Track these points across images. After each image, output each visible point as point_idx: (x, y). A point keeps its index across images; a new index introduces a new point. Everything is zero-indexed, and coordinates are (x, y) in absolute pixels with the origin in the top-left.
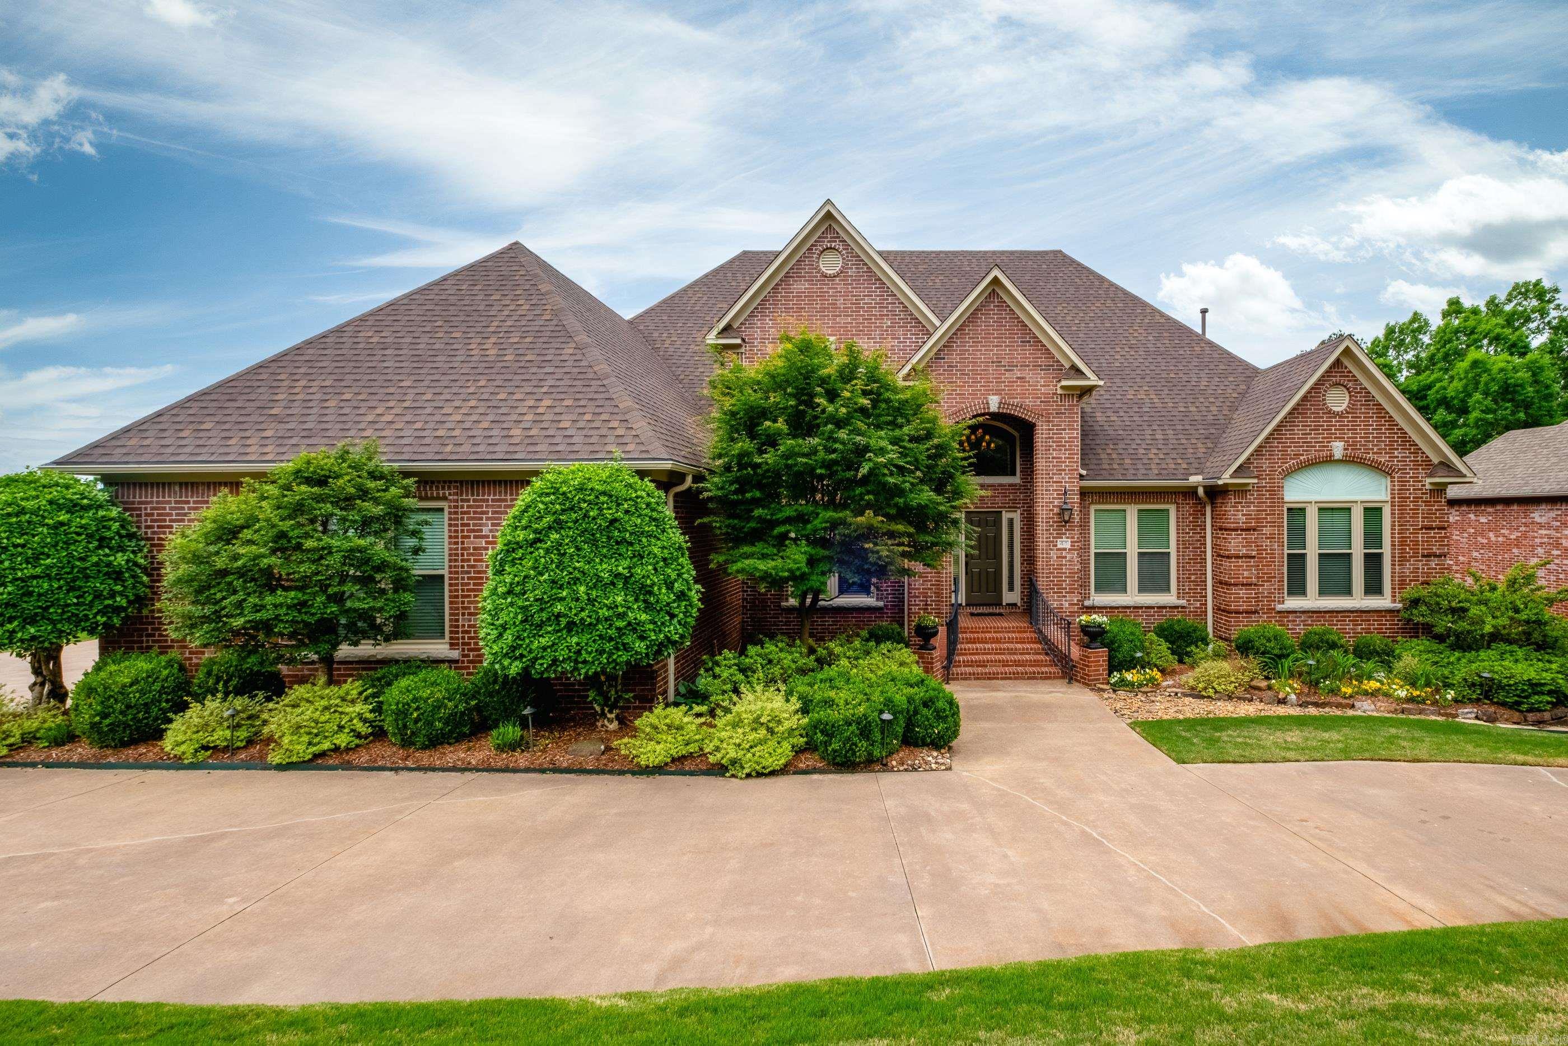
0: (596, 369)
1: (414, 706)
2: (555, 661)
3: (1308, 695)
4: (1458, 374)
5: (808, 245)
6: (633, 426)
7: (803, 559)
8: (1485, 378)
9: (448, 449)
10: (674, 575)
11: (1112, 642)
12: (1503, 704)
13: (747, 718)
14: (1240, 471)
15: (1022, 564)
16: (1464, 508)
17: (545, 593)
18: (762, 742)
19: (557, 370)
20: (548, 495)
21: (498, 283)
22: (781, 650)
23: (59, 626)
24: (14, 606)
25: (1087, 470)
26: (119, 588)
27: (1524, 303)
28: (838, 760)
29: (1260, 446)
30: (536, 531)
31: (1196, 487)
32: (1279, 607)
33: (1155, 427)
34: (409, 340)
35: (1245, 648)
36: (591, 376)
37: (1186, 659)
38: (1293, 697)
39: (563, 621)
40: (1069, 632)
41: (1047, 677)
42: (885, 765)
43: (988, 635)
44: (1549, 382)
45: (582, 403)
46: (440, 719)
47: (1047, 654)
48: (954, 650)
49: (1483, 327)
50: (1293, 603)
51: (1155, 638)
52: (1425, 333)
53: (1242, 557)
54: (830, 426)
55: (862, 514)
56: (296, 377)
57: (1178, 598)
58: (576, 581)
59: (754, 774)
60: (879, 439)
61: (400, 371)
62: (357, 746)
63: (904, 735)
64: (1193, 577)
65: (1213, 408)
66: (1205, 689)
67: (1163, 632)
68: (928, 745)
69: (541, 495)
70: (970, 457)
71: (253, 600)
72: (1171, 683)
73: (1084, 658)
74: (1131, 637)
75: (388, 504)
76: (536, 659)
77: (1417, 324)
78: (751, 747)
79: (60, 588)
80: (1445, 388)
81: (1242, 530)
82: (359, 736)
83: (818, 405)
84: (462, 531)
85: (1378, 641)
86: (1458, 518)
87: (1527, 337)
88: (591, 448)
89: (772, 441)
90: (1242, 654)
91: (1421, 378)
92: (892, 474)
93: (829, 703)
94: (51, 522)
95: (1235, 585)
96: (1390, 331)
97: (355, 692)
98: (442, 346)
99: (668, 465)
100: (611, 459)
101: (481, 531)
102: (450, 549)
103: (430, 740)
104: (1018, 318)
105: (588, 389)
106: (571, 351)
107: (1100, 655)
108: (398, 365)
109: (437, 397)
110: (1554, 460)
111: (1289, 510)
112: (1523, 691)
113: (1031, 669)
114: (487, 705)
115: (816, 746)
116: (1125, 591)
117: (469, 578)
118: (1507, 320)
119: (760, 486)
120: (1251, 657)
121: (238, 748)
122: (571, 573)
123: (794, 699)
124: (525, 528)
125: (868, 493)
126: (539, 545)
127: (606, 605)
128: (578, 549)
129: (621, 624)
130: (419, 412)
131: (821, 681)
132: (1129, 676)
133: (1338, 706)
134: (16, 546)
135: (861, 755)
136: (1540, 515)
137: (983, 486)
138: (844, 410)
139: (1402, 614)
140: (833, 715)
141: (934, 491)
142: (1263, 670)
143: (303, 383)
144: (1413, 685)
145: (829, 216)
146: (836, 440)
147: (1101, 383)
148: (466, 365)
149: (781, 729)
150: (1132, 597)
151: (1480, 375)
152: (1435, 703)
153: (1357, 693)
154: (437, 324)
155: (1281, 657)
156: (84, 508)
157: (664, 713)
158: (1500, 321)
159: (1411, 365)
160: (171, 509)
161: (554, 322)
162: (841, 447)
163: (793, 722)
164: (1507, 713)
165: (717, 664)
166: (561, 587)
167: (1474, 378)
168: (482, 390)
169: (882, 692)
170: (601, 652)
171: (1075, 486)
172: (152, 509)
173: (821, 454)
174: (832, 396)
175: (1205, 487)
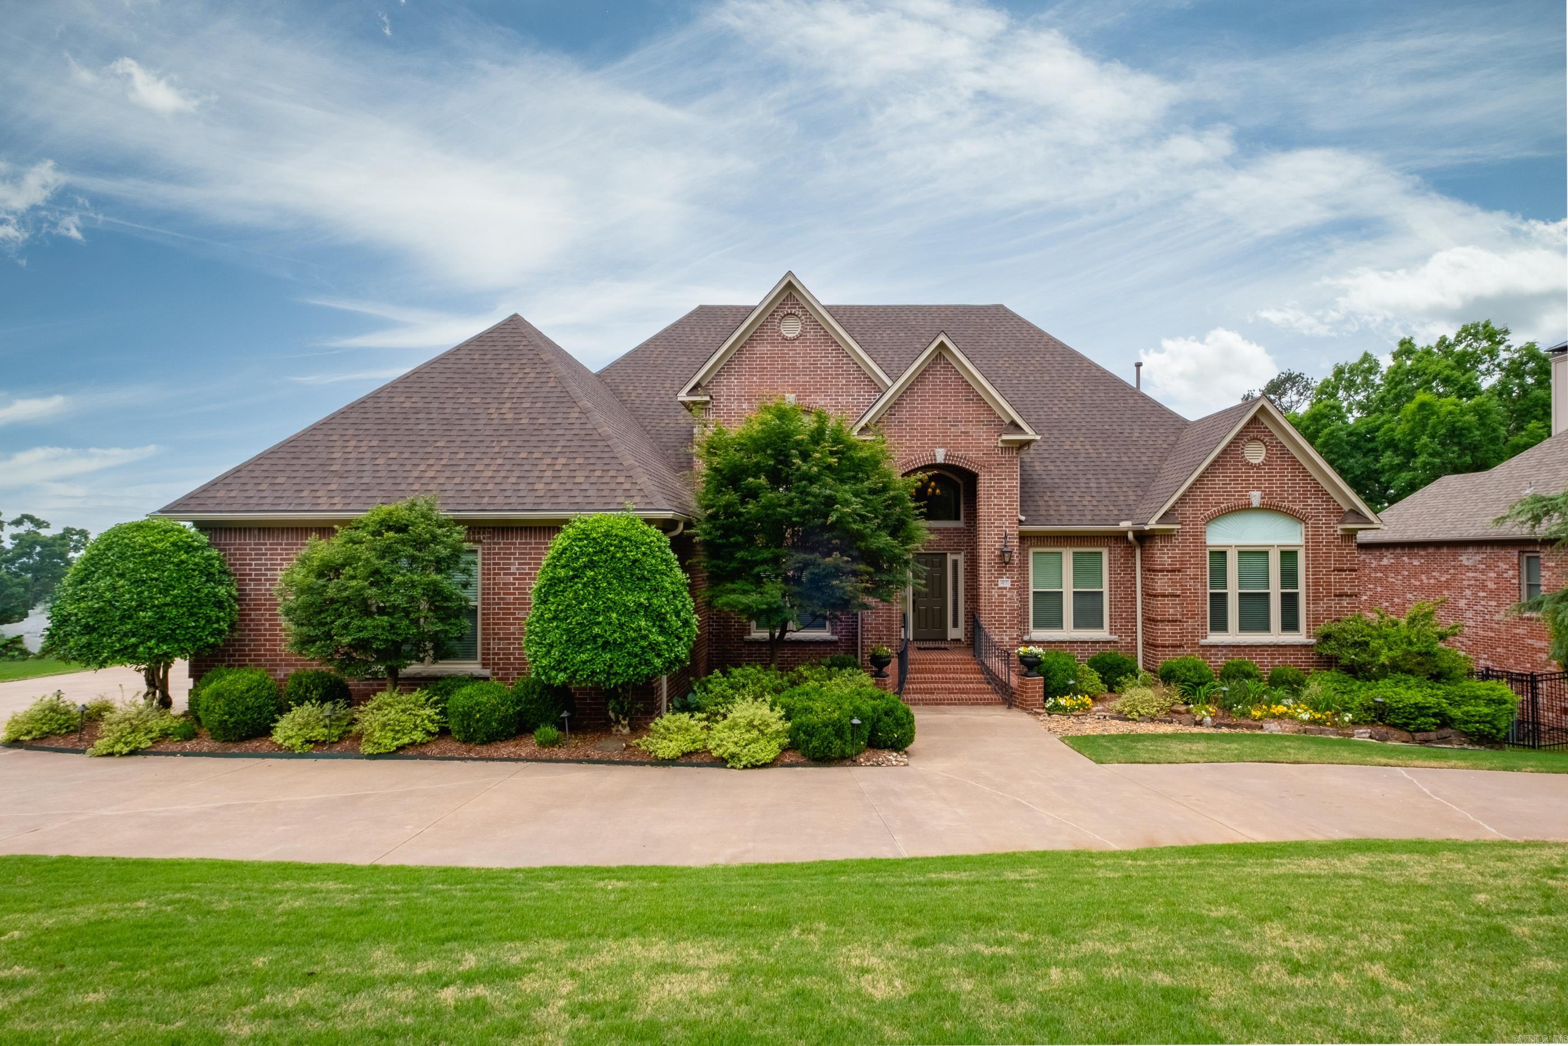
0: (600, 431)
1: (477, 708)
2: (593, 672)
3: (1222, 718)
4: (1405, 416)
5: (770, 312)
6: (638, 482)
7: (778, 593)
8: (1433, 420)
9: (486, 500)
10: (680, 606)
11: (1047, 672)
12: (1394, 726)
13: (743, 722)
14: (1165, 518)
15: (966, 602)
16: (1399, 551)
17: (585, 618)
18: (755, 741)
19: (567, 432)
20: (581, 540)
21: (506, 353)
22: (759, 672)
23: (182, 645)
24: (152, 628)
25: (1026, 516)
26: (222, 614)
27: (1475, 344)
28: (817, 755)
29: (1184, 495)
30: (574, 569)
31: (1127, 532)
32: (1203, 642)
33: (1089, 476)
34: (436, 405)
35: (1168, 677)
36: (597, 437)
37: (1116, 689)
38: (1209, 719)
39: (600, 641)
40: (1008, 664)
41: (988, 703)
42: (855, 761)
43: (935, 666)
44: (1496, 425)
45: (592, 461)
46: (496, 720)
47: (989, 683)
48: (904, 678)
49: (1433, 368)
50: (1215, 638)
51: (1087, 668)
52: (1376, 373)
53: (1167, 596)
54: (804, 482)
55: (830, 555)
56: (346, 438)
57: (1111, 633)
58: (609, 609)
59: (749, 765)
60: (845, 491)
61: (433, 433)
62: (428, 742)
63: (869, 739)
64: (1124, 615)
65: (1144, 458)
66: (1131, 712)
67: (1094, 664)
68: (888, 748)
69: (574, 540)
70: (920, 507)
71: (356, 622)
72: (1101, 708)
73: (1023, 685)
74: (1065, 667)
75: (451, 546)
76: (577, 671)
77: (1368, 366)
78: (746, 745)
79: (183, 614)
80: (1393, 430)
81: (1168, 571)
82: (429, 733)
83: (794, 464)
84: (494, 569)
85: (1291, 672)
86: (1392, 561)
87: (1477, 379)
88: (604, 500)
89: (753, 494)
90: (1165, 682)
91: (1369, 419)
92: (855, 522)
93: (808, 710)
94: (176, 560)
95: (1162, 621)
96: (1339, 372)
97: (423, 699)
98: (465, 411)
99: (669, 515)
100: (624, 510)
101: (510, 569)
102: (484, 584)
103: (487, 737)
104: (963, 378)
105: (596, 449)
106: (577, 415)
107: (1037, 682)
108: (430, 427)
109: (468, 456)
110: (1481, 505)
111: (1211, 553)
112: (1411, 713)
113: (974, 696)
114: (527, 710)
115: (798, 745)
116: (1061, 627)
117: (499, 609)
118: (1457, 362)
119: (740, 532)
120: (1173, 685)
121: (333, 743)
122: (604, 603)
123: (778, 709)
124: (563, 567)
125: (835, 538)
126: (576, 580)
127: (632, 628)
128: (609, 583)
129: (644, 643)
130: (456, 468)
131: (799, 695)
132: (1062, 701)
133: (1248, 727)
134: (152, 579)
135: (836, 752)
136: (1468, 558)
137: (931, 530)
138: (815, 469)
139: (1315, 648)
140: (814, 719)
141: (890, 535)
142: (1182, 696)
143: (353, 443)
144: (1316, 709)
145: (790, 285)
146: (808, 494)
147: (1038, 438)
148: (488, 427)
149: (769, 730)
150: (1068, 632)
151: (1427, 418)
152: (1334, 724)
153: (1266, 716)
154: (458, 390)
155: (1198, 684)
156: (196, 549)
157: (673, 718)
158: (1451, 361)
159: (1362, 407)
160: (251, 549)
161: (559, 389)
162: (813, 499)
163: (779, 726)
164: (1395, 733)
165: (709, 681)
166: (598, 614)
167: (1421, 420)
168: (506, 450)
169: (851, 703)
170: (629, 666)
171: (1014, 531)
172: (235, 549)
173: (797, 505)
174: (805, 456)
175: (1135, 532)
